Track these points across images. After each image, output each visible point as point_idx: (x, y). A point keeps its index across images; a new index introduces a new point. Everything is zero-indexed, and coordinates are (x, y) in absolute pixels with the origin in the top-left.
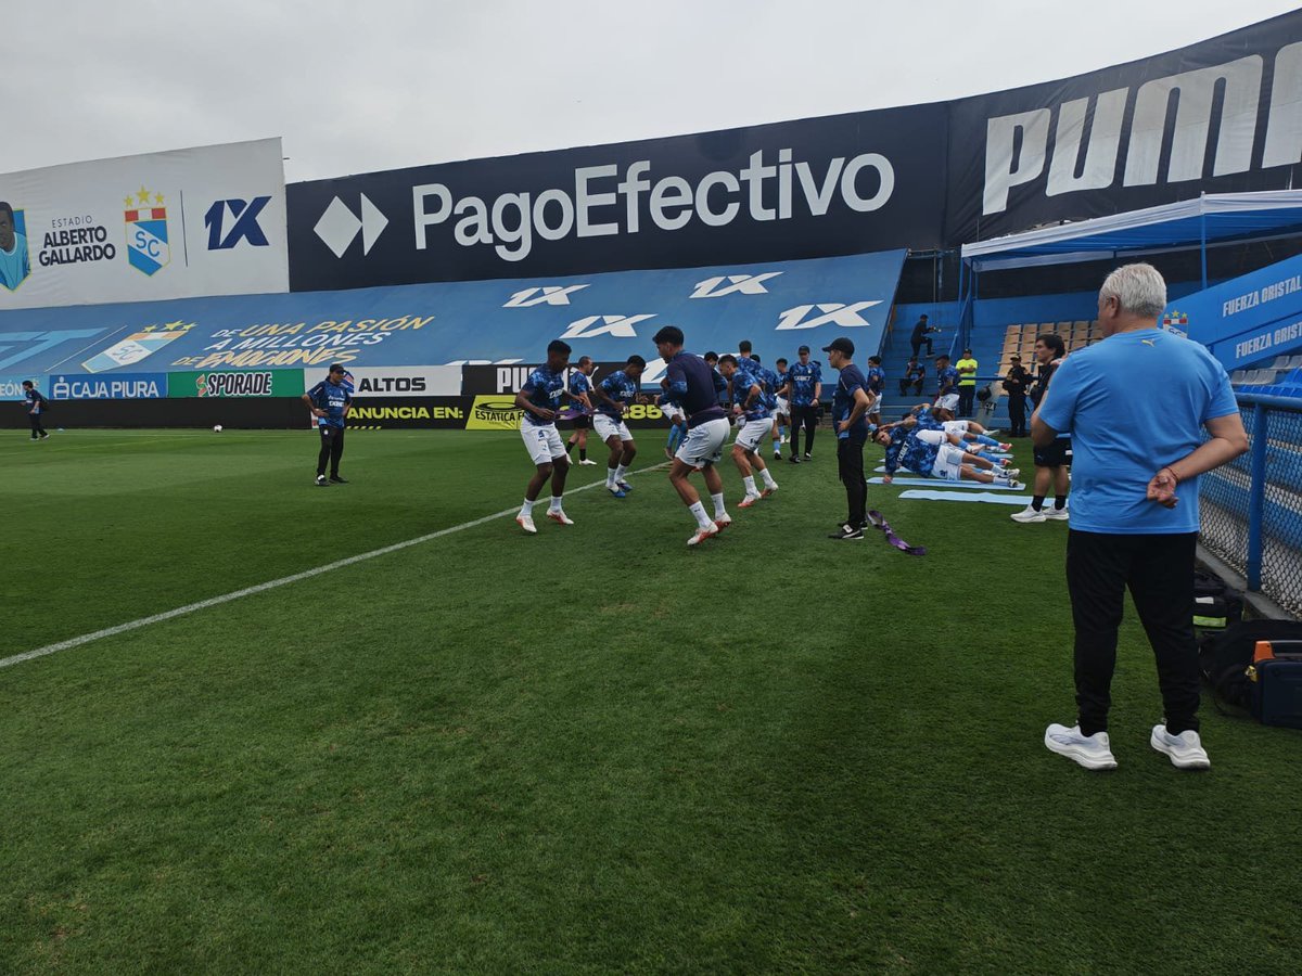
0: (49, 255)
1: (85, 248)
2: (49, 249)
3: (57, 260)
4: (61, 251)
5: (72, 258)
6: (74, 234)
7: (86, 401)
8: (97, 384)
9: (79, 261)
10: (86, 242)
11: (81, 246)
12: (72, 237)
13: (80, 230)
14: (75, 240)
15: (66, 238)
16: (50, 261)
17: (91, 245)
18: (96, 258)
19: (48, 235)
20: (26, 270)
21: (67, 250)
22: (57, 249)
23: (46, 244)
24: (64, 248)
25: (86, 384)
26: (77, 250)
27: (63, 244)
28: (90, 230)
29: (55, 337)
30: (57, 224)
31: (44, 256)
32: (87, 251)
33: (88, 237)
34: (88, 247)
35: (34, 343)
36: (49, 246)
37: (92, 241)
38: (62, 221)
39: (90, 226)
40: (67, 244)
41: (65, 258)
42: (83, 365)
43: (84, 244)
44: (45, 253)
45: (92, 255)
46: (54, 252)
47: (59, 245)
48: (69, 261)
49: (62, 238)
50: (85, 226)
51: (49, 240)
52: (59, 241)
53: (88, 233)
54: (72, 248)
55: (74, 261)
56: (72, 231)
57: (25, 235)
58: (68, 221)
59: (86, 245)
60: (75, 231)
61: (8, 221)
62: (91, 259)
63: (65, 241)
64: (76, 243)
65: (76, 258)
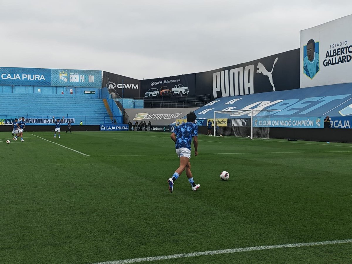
0: (327, 61)
1: (343, 57)
2: (328, 58)
3: (331, 63)
4: (332, 59)
5: (337, 62)
6: (339, 50)
7: (340, 129)
8: (345, 121)
9: (340, 63)
10: (344, 54)
11: (341, 56)
12: (338, 52)
13: (342, 48)
14: (339, 53)
15: (335, 53)
16: (328, 64)
17: (346, 55)
18: (348, 61)
19: (328, 52)
20: (318, 68)
21: (335, 58)
22: (331, 58)
23: (327, 56)
24: (334, 57)
25: (340, 121)
26: (340, 58)
27: (334, 56)
28: (346, 48)
29: (328, 99)
30: (332, 46)
31: (325, 62)
32: (344, 58)
33: (345, 52)
34: (345, 56)
35: (319, 102)
36: (328, 57)
37: (346, 53)
38: (334, 45)
39: (346, 46)
40: (336, 55)
41: (334, 62)
42: (339, 112)
43: (343, 55)
44: (326, 60)
45: (346, 60)
46: (330, 60)
47: (332, 56)
48: (336, 63)
49: (334, 53)
50: (344, 46)
51: (328, 55)
52: (332, 54)
53: (345, 49)
54: (337, 57)
55: (338, 63)
56: (338, 49)
57: (319, 54)
58: (336, 45)
59: (344, 55)
60: (339, 49)
61: (312, 47)
62: (345, 62)
63: (335, 54)
64: (339, 54)
65: (339, 62)
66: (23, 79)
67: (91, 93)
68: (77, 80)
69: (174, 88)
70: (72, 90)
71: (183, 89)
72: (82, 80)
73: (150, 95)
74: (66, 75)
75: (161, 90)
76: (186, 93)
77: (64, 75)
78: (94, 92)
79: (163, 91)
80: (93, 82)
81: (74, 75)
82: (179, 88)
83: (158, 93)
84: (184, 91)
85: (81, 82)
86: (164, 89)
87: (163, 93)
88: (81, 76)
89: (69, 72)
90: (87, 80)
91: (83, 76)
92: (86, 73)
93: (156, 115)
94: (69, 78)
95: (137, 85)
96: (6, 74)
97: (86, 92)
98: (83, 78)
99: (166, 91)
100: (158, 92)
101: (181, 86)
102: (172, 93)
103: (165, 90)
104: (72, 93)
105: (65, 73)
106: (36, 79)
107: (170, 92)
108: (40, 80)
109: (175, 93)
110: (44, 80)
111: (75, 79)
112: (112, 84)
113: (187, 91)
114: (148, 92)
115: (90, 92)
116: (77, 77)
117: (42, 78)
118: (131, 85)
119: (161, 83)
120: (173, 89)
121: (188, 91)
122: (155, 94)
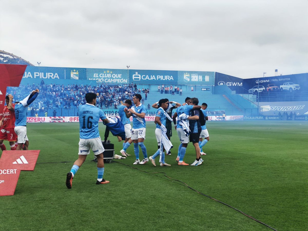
66: (157, 79)
67: (207, 90)
68: (197, 80)
69: (283, 85)
70: (193, 87)
71: (293, 86)
72: (200, 79)
73: (254, 91)
74: (189, 75)
75: (268, 87)
76: (297, 89)
77: (187, 75)
78: (209, 89)
79: (270, 87)
80: (209, 81)
81: (194, 75)
82: (289, 85)
83: (264, 90)
84: (295, 87)
85: (199, 81)
86: (270, 86)
87: (269, 90)
88: (200, 76)
89: (191, 73)
90: (204, 80)
91: (201, 76)
92: (203, 74)
93: (279, 107)
94: (190, 78)
95: (241, 83)
96: (145, 76)
97: (203, 89)
98: (201, 77)
99: (274, 88)
100: (264, 88)
101: (291, 84)
102: (281, 89)
103: (272, 87)
104: (193, 90)
105: (188, 74)
106: (166, 79)
107: (278, 88)
108: (170, 80)
109: (284, 89)
110: (173, 80)
111: (195, 78)
112: (223, 82)
113: (298, 87)
114: (253, 88)
115: (205, 89)
116: (197, 77)
117: (172, 78)
118: (237, 83)
119: (268, 81)
120: (281, 86)
121: (300, 88)
122: (261, 90)
